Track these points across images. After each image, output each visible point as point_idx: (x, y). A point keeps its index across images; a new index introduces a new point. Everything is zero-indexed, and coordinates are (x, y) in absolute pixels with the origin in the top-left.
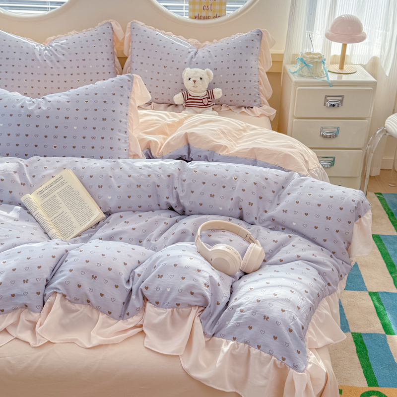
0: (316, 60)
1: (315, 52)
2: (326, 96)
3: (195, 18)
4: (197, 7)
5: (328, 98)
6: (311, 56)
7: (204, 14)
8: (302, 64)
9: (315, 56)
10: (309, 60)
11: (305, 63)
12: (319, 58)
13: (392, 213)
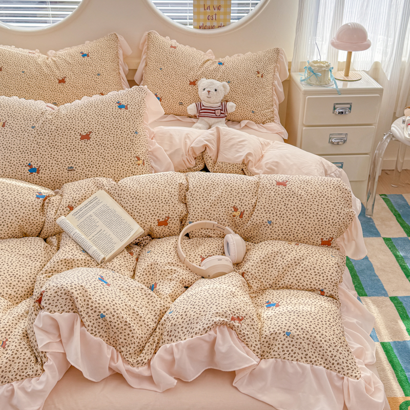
0: (324, 69)
1: (322, 60)
2: (335, 104)
3: (200, 28)
4: (202, 17)
5: (336, 106)
6: (318, 64)
7: (208, 24)
8: (310, 73)
9: (323, 65)
10: (317, 69)
11: (313, 72)
12: (327, 66)
13: (399, 214)
